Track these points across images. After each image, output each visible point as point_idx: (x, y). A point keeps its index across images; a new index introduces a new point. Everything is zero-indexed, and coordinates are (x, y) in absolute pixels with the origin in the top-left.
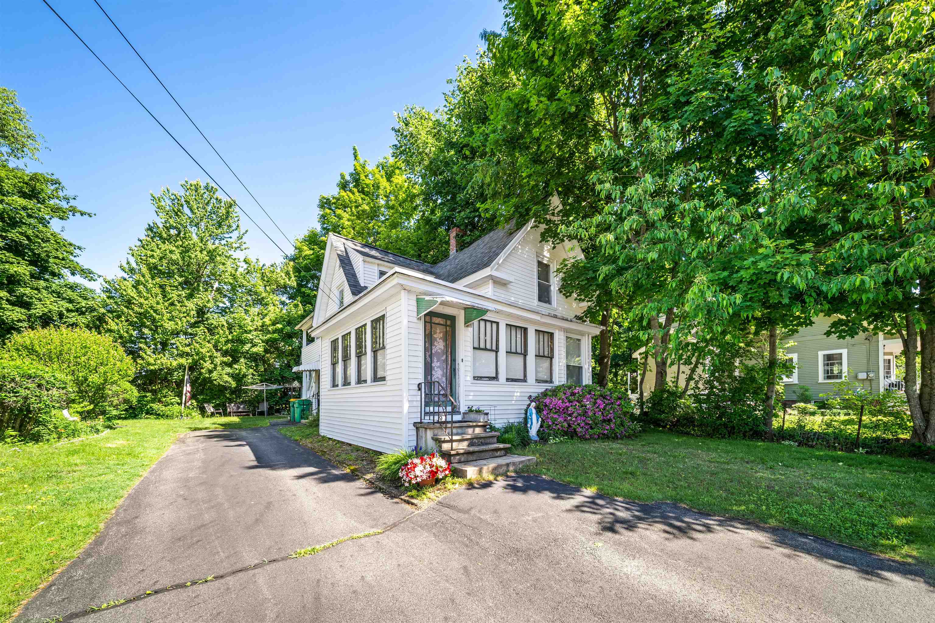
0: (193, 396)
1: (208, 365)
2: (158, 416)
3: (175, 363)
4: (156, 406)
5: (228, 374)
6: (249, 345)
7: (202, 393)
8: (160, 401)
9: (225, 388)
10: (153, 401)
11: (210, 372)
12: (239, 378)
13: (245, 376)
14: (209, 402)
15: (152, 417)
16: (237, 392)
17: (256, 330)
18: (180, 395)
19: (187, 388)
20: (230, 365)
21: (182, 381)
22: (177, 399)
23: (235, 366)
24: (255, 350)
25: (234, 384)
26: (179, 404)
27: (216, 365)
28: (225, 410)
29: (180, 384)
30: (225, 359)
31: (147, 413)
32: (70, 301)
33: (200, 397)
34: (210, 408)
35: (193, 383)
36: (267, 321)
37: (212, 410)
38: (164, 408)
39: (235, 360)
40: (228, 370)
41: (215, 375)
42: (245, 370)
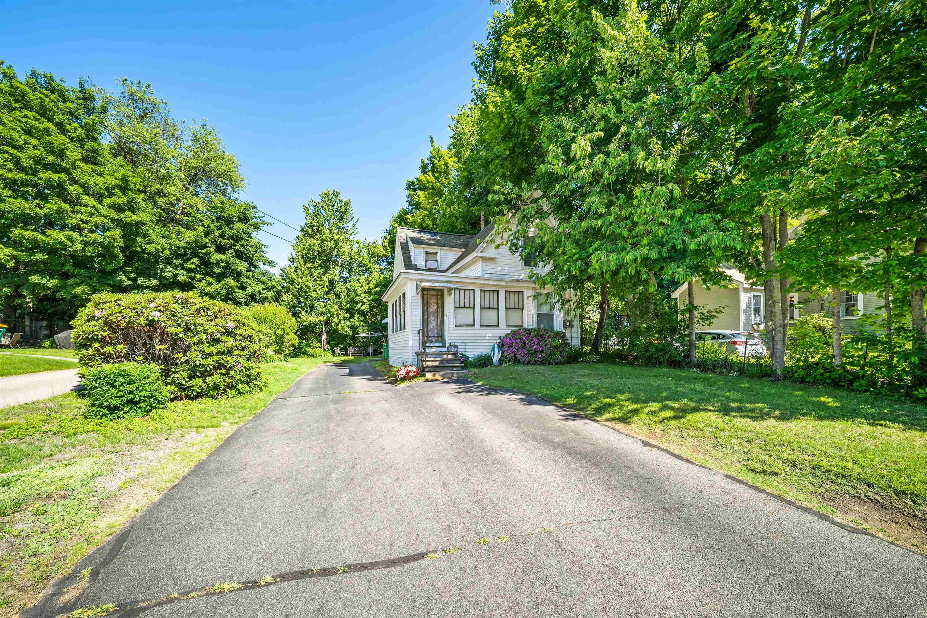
0: (328, 343)
1: (335, 320)
2: (309, 356)
3: (317, 320)
4: (307, 349)
5: (348, 326)
6: (360, 304)
7: (332, 340)
8: (310, 346)
9: (347, 336)
10: (306, 345)
11: (337, 325)
12: (354, 329)
13: (358, 327)
14: (337, 346)
15: (306, 356)
16: (353, 339)
17: (365, 293)
18: (320, 341)
19: (324, 336)
20: (349, 320)
21: (322, 331)
22: (319, 344)
23: (352, 320)
24: (363, 307)
25: (351, 333)
26: (320, 348)
27: (340, 320)
28: (346, 351)
29: (320, 334)
30: (346, 315)
31: (303, 354)
32: (264, 283)
33: (332, 343)
34: (338, 351)
35: (328, 333)
36: (371, 285)
37: (339, 352)
38: (312, 350)
39: (352, 316)
40: (348, 323)
41: (340, 327)
42: (357, 323)
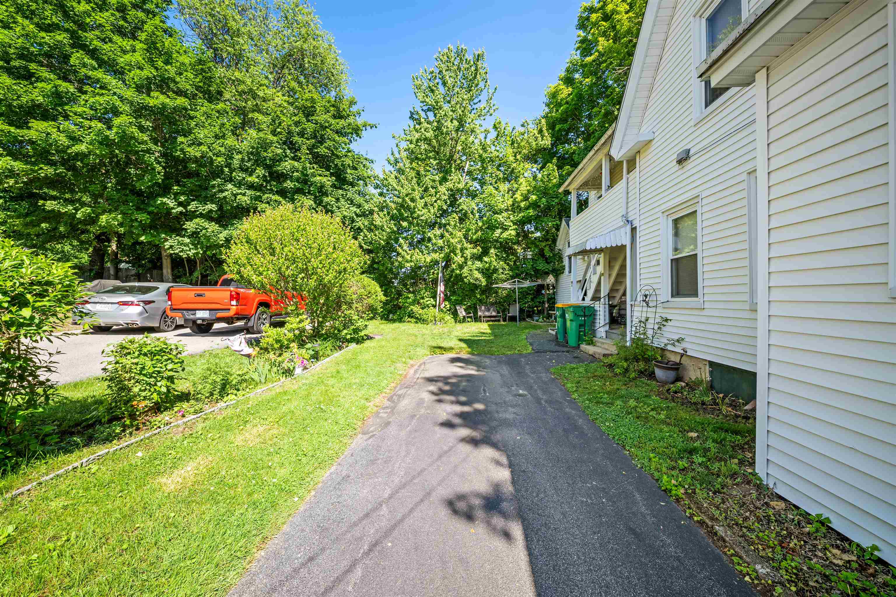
0: (446, 298)
1: (458, 259)
2: (419, 320)
3: (428, 259)
4: (416, 308)
5: (478, 269)
6: (499, 231)
7: (454, 293)
8: (419, 303)
9: (476, 287)
10: (414, 302)
11: (461, 267)
12: (488, 273)
13: (495, 270)
14: (460, 303)
15: (413, 320)
16: (488, 290)
17: (507, 210)
18: (434, 297)
19: (441, 288)
20: (479, 258)
21: (437, 279)
22: (432, 301)
23: (486, 259)
24: (505, 235)
25: (484, 282)
26: (434, 306)
27: (466, 259)
28: (475, 312)
29: (435, 282)
30: (475, 251)
31: (409, 316)
33: (453, 298)
34: (462, 312)
35: (447, 282)
36: (518, 196)
37: (464, 313)
38: (421, 311)
39: (485, 252)
40: (478, 264)
41: (465, 271)
42: (495, 263)
